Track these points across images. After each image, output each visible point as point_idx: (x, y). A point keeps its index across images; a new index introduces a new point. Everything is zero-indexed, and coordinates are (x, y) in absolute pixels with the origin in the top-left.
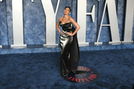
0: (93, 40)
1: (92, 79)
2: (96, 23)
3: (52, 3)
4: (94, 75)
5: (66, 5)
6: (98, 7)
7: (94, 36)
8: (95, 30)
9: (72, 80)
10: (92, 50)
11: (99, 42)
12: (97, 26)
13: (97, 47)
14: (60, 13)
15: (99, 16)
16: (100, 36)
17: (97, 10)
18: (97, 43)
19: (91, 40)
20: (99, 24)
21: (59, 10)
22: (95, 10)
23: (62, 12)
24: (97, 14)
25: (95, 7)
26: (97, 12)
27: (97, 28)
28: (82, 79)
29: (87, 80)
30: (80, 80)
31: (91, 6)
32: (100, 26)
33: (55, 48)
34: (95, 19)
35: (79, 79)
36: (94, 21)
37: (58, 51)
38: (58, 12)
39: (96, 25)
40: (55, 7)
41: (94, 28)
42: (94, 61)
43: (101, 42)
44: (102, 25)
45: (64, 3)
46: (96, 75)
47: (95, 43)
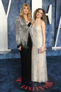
0: (50, 45)
1: (48, 87)
2: (53, 24)
3: (3, 3)
4: (50, 83)
5: (19, 5)
6: (55, 7)
7: (51, 40)
8: (53, 32)
9: (25, 89)
10: (49, 55)
11: (57, 46)
12: (55, 29)
13: (54, 52)
14: (12, 15)
15: (57, 17)
16: (58, 40)
17: (54, 11)
18: (55, 48)
19: (48, 45)
20: (57, 26)
21: (12, 11)
22: (52, 10)
23: (14, 14)
24: (54, 15)
25: (52, 7)
26: (54, 12)
27: (54, 30)
28: (37, 88)
29: (42, 88)
30: (34, 88)
31: (47, 5)
32: (57, 28)
33: (7, 54)
34: (52, 20)
35: (32, 88)
36: (50, 23)
37: (11, 58)
38: (10, 13)
39: (53, 27)
40: (7, 7)
41: (51, 31)
42: (50, 68)
43: (59, 46)
44: (59, 27)
45: (17, 2)
46: (52, 83)
47: (52, 48)
